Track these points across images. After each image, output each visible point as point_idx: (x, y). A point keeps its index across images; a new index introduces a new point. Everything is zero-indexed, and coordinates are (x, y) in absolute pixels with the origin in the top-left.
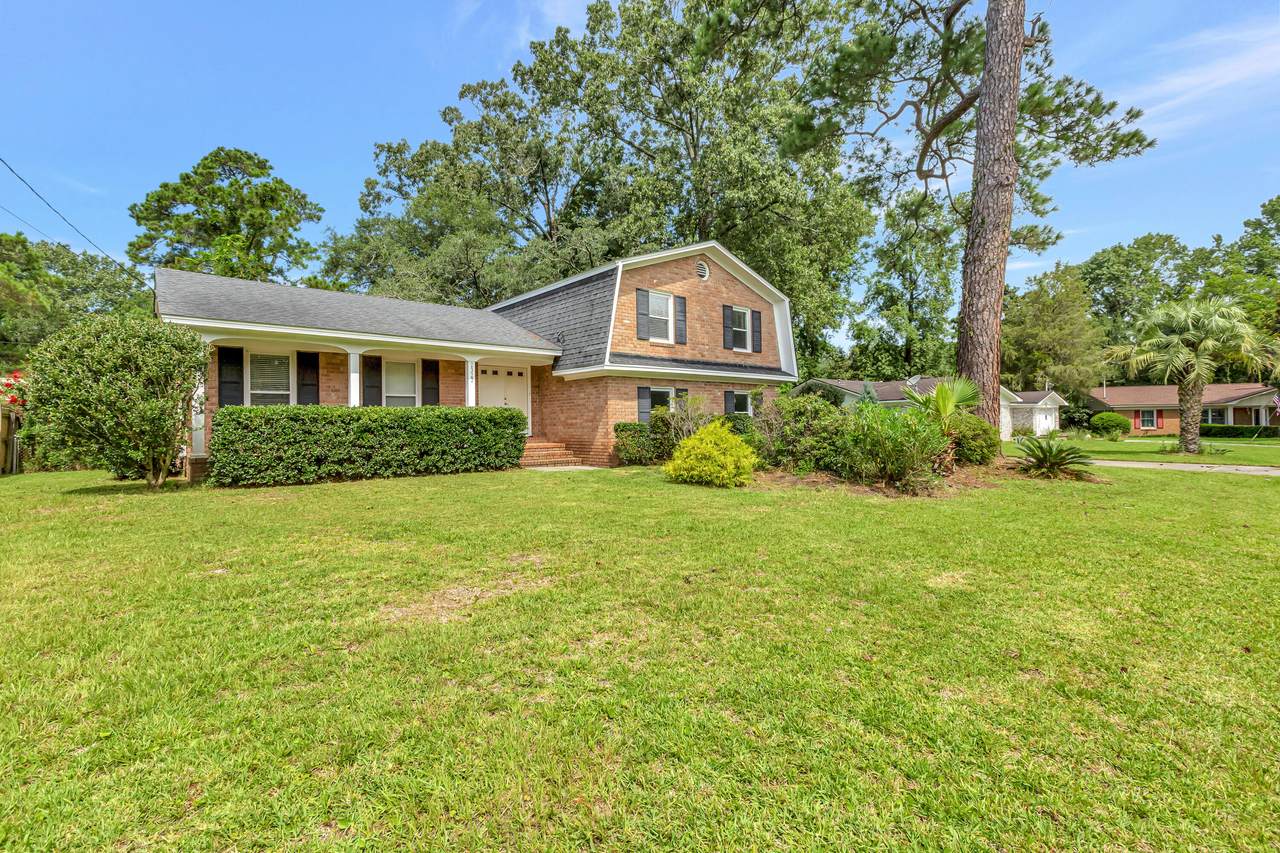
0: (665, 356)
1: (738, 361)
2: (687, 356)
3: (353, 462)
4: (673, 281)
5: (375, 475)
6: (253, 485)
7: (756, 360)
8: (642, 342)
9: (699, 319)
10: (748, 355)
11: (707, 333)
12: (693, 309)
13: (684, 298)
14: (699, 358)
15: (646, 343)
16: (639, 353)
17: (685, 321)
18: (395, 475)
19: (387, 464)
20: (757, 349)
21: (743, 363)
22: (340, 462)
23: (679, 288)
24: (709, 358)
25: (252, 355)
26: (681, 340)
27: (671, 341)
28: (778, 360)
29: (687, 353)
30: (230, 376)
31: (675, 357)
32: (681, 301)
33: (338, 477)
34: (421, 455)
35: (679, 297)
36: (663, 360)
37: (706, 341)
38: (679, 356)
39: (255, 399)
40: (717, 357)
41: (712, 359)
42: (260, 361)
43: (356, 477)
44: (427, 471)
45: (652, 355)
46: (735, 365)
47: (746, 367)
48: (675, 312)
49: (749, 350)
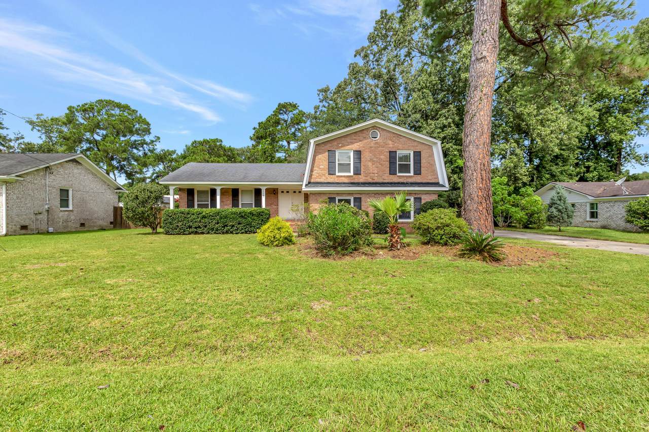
0: (346, 180)
1: (401, 180)
2: (361, 181)
3: (201, 228)
4: (352, 143)
5: (208, 233)
6: (171, 234)
7: (418, 179)
8: (331, 176)
9: (371, 160)
10: (410, 177)
11: (377, 167)
12: (366, 156)
13: (360, 151)
14: (370, 180)
15: (334, 176)
16: (329, 181)
17: (360, 163)
18: (215, 233)
19: (213, 229)
20: (418, 172)
21: (405, 181)
22: (196, 228)
23: (356, 146)
24: (377, 180)
25: (198, 191)
26: (357, 172)
27: (352, 173)
28: (438, 178)
29: (362, 179)
30: (190, 198)
31: (352, 181)
32: (358, 153)
33: (196, 233)
34: (224, 227)
35: (356, 151)
36: (344, 183)
37: (376, 172)
38: (356, 181)
39: (199, 206)
40: (384, 180)
41: (381, 181)
42: (200, 193)
43: (203, 233)
44: (227, 232)
45: (337, 181)
46: (398, 183)
47: (407, 183)
48: (354, 158)
49: (412, 174)
